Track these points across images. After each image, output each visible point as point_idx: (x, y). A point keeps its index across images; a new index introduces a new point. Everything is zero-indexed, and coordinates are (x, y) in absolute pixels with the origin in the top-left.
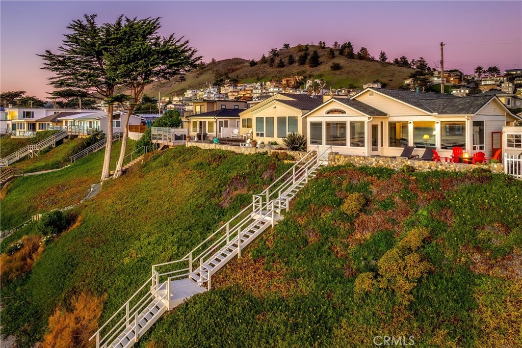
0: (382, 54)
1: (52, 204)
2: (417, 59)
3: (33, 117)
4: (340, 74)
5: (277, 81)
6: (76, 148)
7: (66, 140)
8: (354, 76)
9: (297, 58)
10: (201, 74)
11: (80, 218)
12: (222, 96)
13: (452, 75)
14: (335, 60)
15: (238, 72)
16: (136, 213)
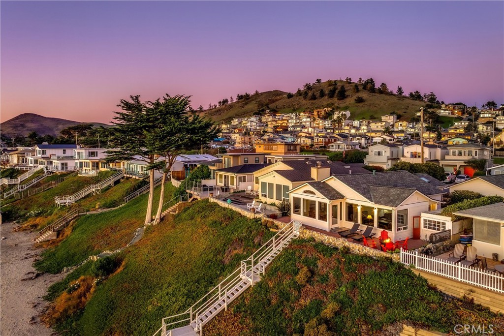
0: (399, 88)
1: (106, 245)
2: (428, 93)
3: (97, 156)
4: (363, 106)
5: (310, 112)
6: (129, 190)
7: (123, 180)
8: (375, 108)
9: (327, 92)
10: (246, 104)
11: (123, 263)
12: (263, 124)
13: (456, 108)
14: (359, 94)
15: (277, 103)
16: (164, 263)
